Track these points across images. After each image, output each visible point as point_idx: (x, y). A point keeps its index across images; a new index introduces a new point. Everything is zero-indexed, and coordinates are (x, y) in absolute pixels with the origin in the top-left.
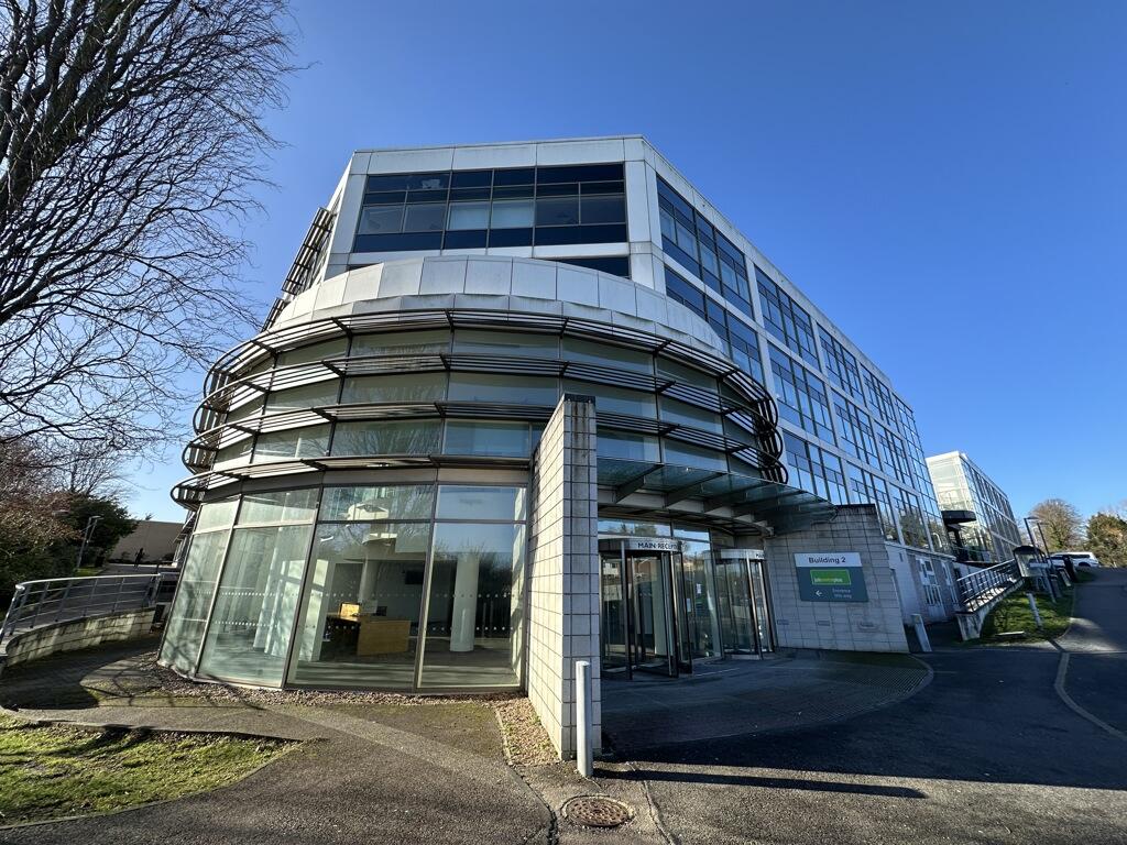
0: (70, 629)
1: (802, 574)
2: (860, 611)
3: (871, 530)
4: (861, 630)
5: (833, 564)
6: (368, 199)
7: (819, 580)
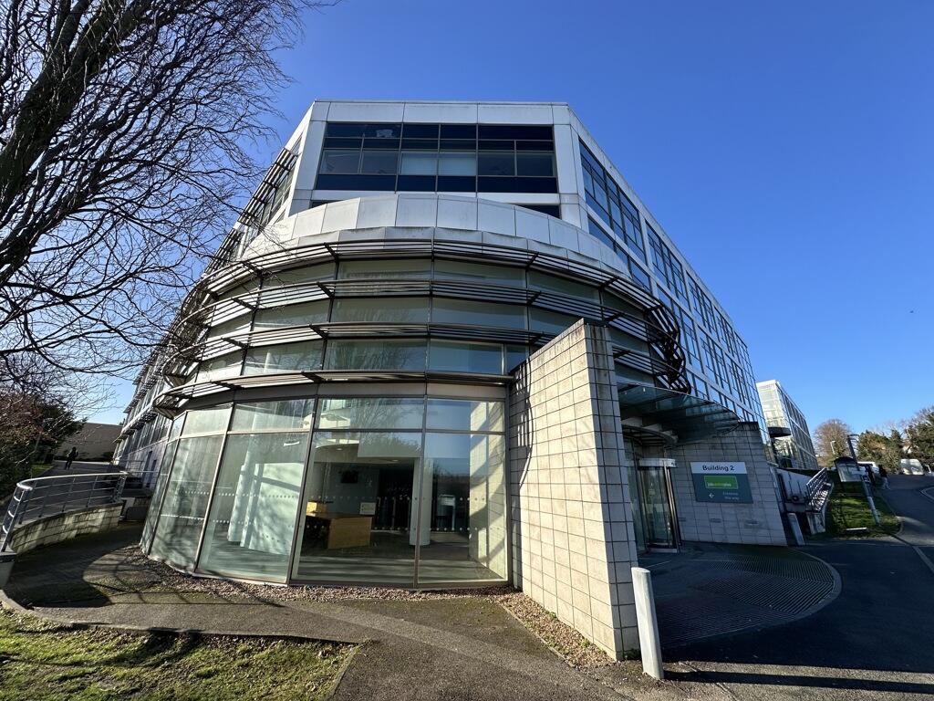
0: (51, 525)
1: (698, 480)
2: (746, 510)
3: (754, 444)
4: (746, 527)
5: (724, 472)
6: (328, 143)
7: (712, 484)
